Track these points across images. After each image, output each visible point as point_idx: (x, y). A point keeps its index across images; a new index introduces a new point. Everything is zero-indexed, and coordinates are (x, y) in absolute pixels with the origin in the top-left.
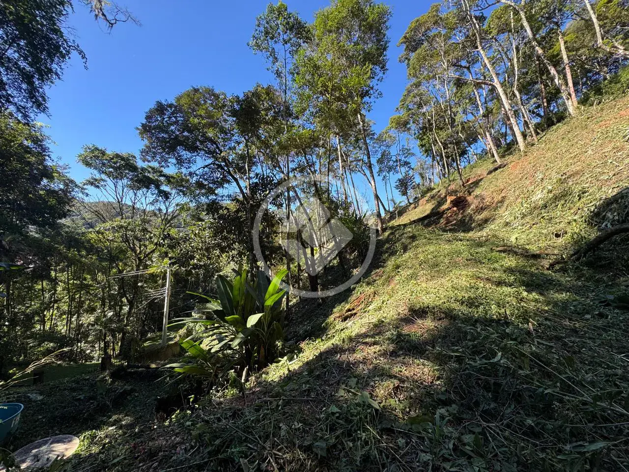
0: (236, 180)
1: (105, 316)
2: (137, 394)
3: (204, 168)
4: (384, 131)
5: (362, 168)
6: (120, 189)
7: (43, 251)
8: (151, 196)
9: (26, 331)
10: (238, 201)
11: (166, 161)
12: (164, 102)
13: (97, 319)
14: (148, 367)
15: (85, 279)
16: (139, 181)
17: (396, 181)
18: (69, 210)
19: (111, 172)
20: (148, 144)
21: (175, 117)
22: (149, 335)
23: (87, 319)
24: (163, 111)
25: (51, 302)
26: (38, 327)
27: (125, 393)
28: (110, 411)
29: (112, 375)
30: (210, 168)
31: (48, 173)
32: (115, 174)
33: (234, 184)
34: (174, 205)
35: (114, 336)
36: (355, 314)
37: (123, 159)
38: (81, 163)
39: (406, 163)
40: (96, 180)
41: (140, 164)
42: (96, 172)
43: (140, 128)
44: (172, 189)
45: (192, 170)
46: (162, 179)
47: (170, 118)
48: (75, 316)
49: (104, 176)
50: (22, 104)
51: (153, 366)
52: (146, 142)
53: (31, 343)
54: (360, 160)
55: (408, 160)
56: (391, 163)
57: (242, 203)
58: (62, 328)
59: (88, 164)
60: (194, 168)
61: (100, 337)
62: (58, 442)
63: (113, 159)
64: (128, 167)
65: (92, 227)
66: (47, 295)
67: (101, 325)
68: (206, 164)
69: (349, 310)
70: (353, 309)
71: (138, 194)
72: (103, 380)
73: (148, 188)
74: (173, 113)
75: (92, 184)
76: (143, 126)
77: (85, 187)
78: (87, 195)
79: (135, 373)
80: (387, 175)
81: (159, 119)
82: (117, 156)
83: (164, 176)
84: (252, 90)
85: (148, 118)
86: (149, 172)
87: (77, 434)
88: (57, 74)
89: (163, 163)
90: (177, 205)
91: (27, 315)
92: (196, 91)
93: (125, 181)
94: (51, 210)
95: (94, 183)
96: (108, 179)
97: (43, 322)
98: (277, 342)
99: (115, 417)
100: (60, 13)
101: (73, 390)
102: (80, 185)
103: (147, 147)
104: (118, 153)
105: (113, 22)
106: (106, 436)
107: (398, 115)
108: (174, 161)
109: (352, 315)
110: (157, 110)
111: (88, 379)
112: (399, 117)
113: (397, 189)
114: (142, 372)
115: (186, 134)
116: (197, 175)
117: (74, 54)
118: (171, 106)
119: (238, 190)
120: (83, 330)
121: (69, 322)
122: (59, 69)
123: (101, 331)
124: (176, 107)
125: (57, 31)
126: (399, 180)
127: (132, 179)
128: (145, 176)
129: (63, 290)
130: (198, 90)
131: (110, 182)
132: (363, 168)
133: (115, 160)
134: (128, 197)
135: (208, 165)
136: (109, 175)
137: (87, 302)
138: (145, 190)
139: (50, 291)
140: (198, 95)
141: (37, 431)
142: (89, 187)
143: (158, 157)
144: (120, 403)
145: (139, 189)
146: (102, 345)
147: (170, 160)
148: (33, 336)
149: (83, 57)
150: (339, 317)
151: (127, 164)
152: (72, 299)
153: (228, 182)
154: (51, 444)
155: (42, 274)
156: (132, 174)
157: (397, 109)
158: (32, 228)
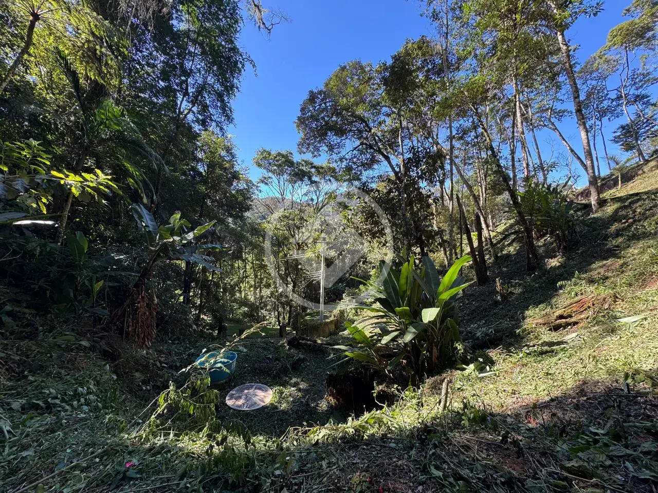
0: (387, 158)
1: (277, 291)
2: (308, 364)
3: (353, 151)
4: (596, 54)
5: (550, 120)
6: (282, 183)
7: (238, 237)
8: (305, 187)
9: (232, 297)
10: (389, 180)
11: (318, 150)
12: (315, 91)
13: (272, 293)
14: (315, 342)
15: (263, 260)
16: (296, 175)
17: (614, 129)
18: (250, 205)
19: (275, 170)
20: (303, 136)
21: (325, 103)
22: (308, 311)
23: (266, 292)
24: (314, 100)
25: (243, 277)
26: (238, 295)
27: (300, 361)
28: (290, 373)
29: (289, 343)
30: (358, 150)
31: (236, 176)
32: (277, 171)
33: (386, 163)
34: (323, 194)
35: (284, 308)
36: (575, 323)
37: (283, 156)
38: (255, 165)
39: (638, 98)
40: (265, 178)
41: (297, 158)
42: (265, 171)
43: (297, 121)
44: (321, 179)
45: (341, 155)
46: (313, 170)
47: (320, 105)
48: (258, 290)
49: (270, 174)
50: (219, 119)
51: (319, 342)
52: (302, 135)
53: (236, 306)
54: (547, 109)
55: (643, 92)
56: (606, 103)
57: (394, 183)
58: (251, 298)
59: (259, 165)
60: (343, 153)
61: (275, 308)
62: (260, 389)
63: (276, 157)
64: (287, 163)
65: (265, 218)
66: (241, 272)
67: (275, 298)
68: (355, 146)
69: (561, 317)
70: (570, 316)
71: (295, 187)
72: (283, 346)
73: (302, 180)
74: (322, 100)
75: (263, 182)
76: (299, 118)
77: (259, 185)
78: (260, 191)
79: (305, 344)
80: (598, 123)
81: (311, 109)
82: (279, 154)
83: (314, 167)
84: (402, 49)
85: (303, 110)
86: (303, 165)
87: (271, 385)
88: (237, 88)
89: (315, 153)
90: (326, 194)
91: (231, 286)
92: (343, 69)
93: (285, 176)
94: (239, 205)
95: (264, 181)
96: (273, 176)
97: (240, 292)
98: (457, 345)
99: (294, 380)
100: (236, 31)
101: (264, 349)
102: (255, 184)
103: (302, 139)
104: (280, 151)
105: (270, 28)
106: (290, 395)
107: (631, 20)
108: (326, 148)
109: (568, 324)
110: (310, 100)
111: (273, 343)
112: (632, 24)
113: (617, 142)
114: (310, 345)
115: (334, 118)
116: (346, 160)
117: (248, 65)
118: (320, 92)
119: (390, 169)
120: (263, 300)
121: (255, 293)
122: (238, 83)
123: (275, 302)
124: (324, 93)
125: (234, 50)
126: (623, 127)
127: (290, 174)
128: (299, 170)
129: (251, 268)
130: (345, 67)
131: (274, 179)
132: (552, 120)
133: (278, 158)
134: (288, 190)
135: (357, 147)
136: (273, 172)
137: (265, 279)
138: (300, 182)
139: (243, 269)
140: (345, 73)
141: (246, 376)
142: (261, 185)
143: (311, 148)
144: (296, 368)
145: (295, 182)
146: (276, 314)
147: (321, 149)
148: (235, 301)
149: (254, 66)
150: (544, 324)
151: (286, 161)
152: (256, 276)
153: (378, 162)
154: (255, 389)
155: (237, 256)
156: (289, 169)
157: (628, 10)
158: (230, 220)
